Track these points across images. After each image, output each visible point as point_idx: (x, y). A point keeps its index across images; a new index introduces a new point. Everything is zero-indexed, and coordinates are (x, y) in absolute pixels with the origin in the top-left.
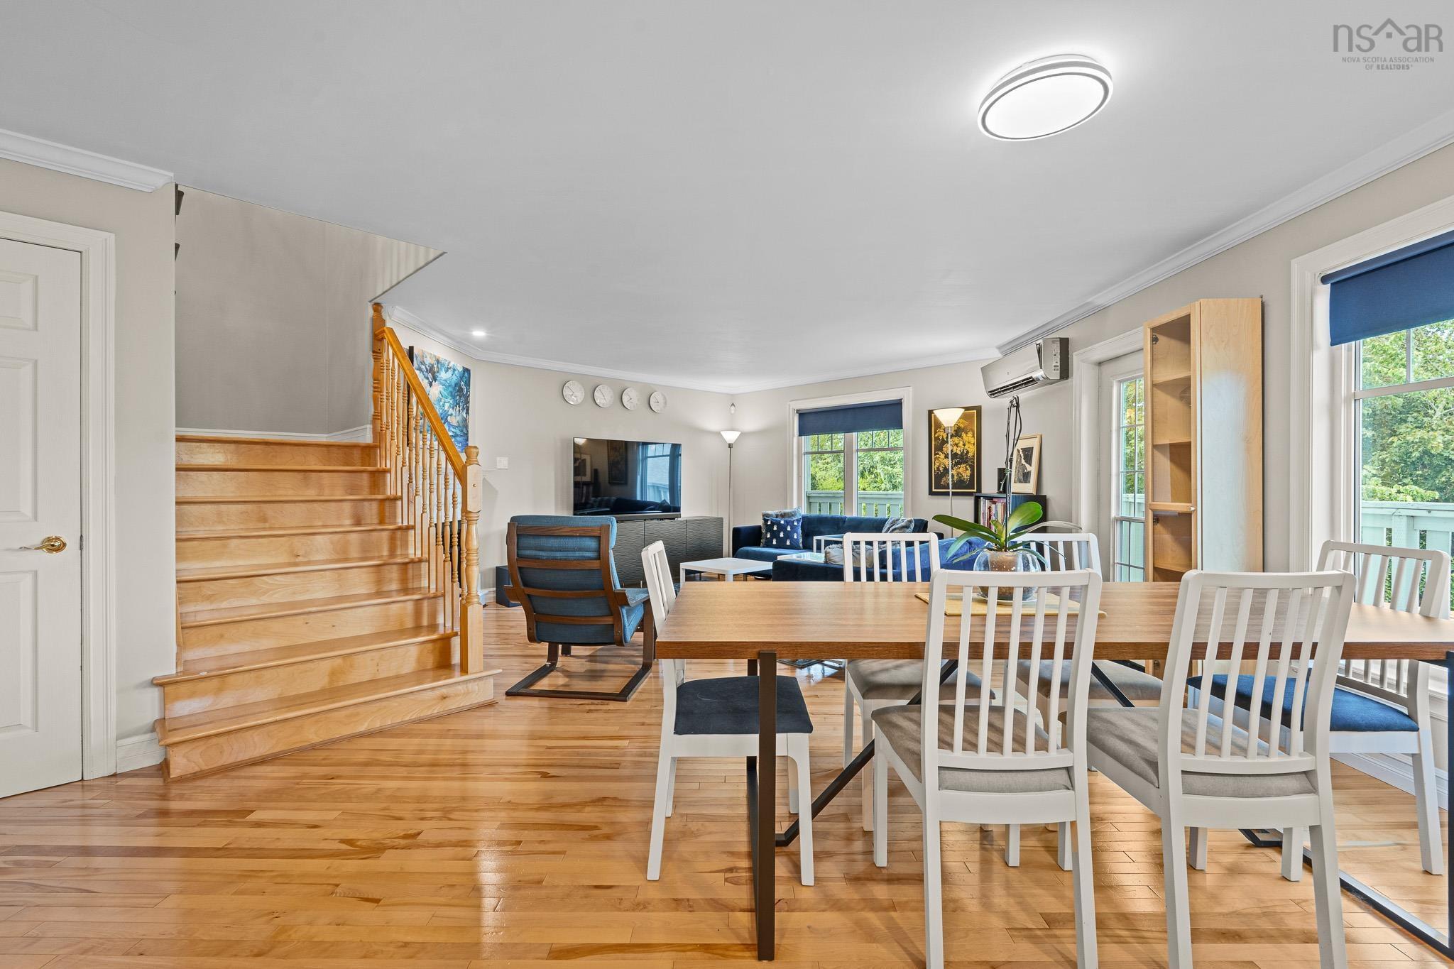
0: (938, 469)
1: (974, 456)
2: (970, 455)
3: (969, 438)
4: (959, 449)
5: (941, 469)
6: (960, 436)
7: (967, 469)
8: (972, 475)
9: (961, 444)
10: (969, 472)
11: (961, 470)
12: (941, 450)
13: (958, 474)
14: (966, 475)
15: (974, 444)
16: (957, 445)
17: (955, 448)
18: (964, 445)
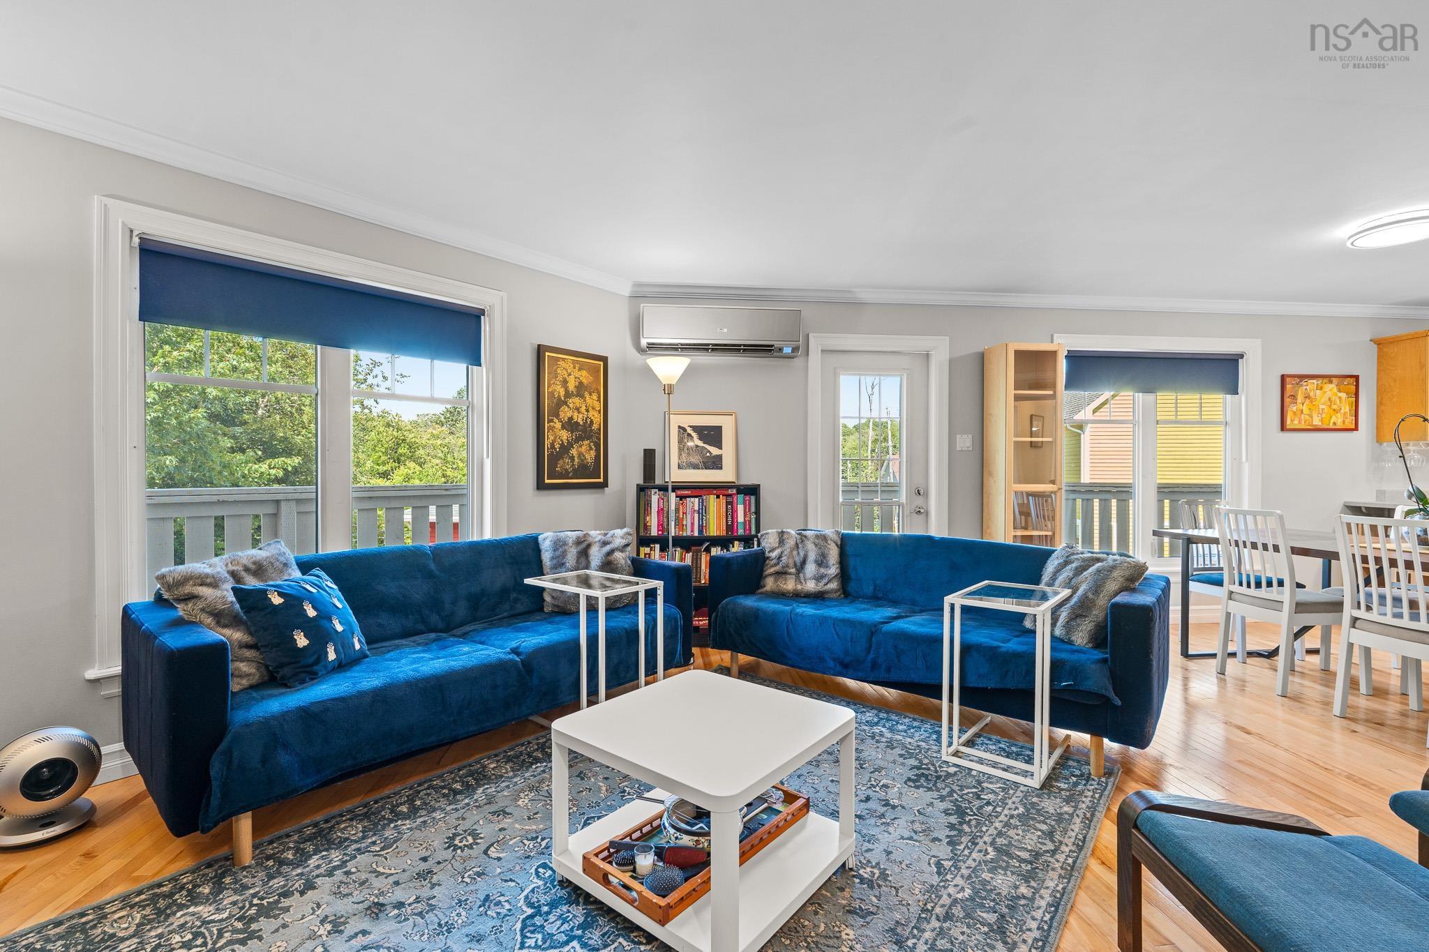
0: (552, 445)
1: (599, 429)
2: (595, 427)
3: (592, 400)
4: (581, 416)
5: (557, 446)
6: (582, 396)
7: (591, 449)
8: (597, 457)
9: (583, 409)
10: (593, 453)
11: (583, 449)
12: (557, 416)
13: (580, 454)
14: (590, 457)
15: (599, 411)
16: (578, 409)
17: (576, 414)
18: (587, 411)
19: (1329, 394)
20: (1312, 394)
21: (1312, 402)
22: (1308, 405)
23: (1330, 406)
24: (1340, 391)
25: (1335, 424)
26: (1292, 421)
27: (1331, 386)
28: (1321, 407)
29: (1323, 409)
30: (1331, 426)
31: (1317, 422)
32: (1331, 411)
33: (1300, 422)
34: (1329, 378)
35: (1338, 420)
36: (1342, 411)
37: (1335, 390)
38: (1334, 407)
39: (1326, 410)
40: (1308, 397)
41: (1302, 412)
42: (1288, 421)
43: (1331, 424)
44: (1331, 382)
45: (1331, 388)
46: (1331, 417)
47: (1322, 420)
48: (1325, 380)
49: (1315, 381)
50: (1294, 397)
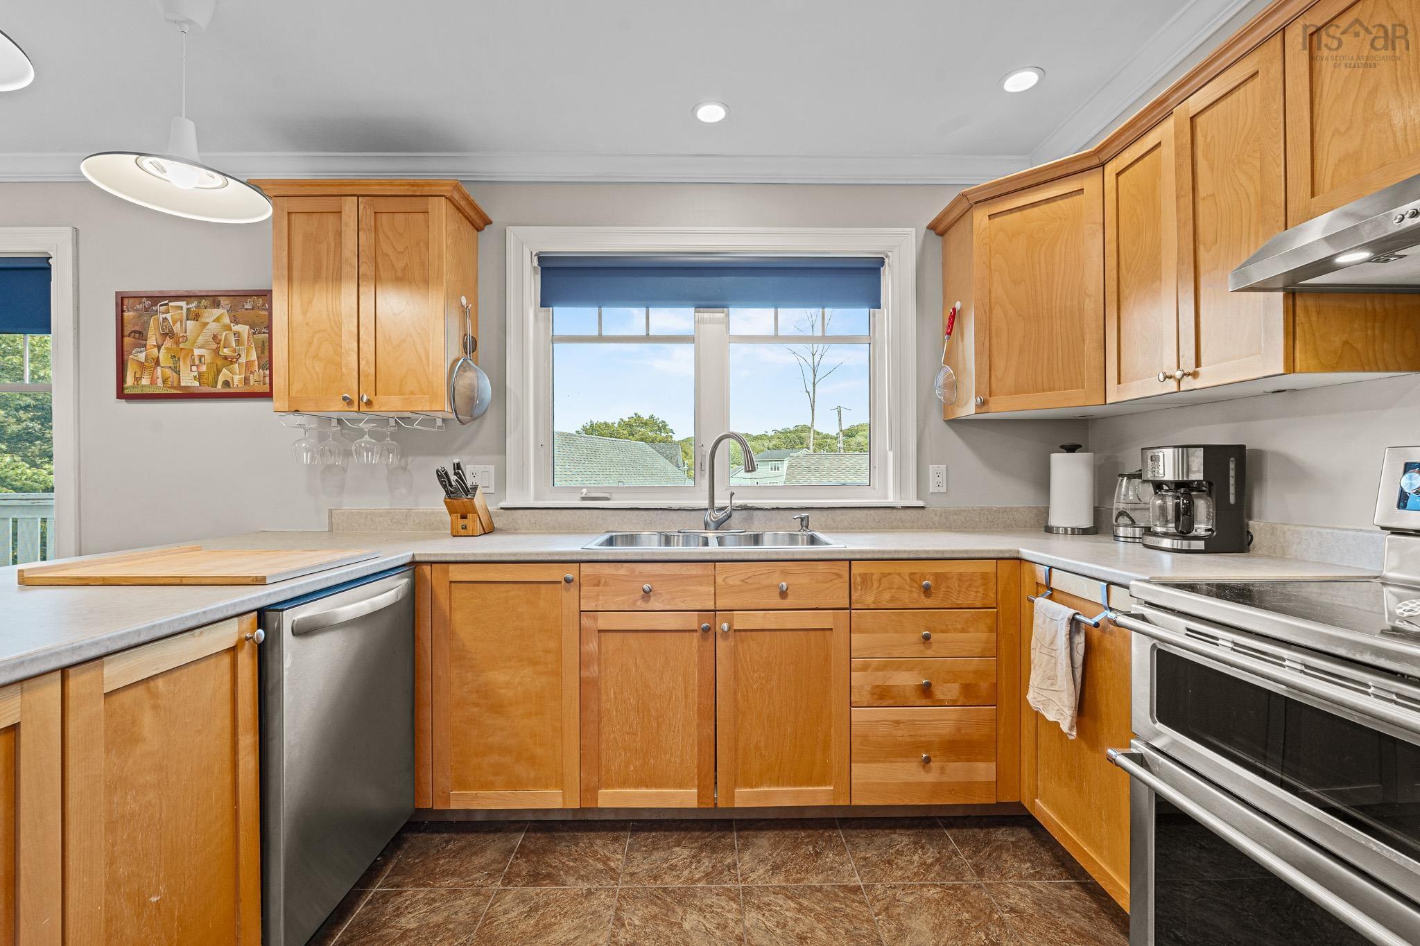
19: (213, 327)
20: (177, 328)
21: (177, 343)
22: (168, 349)
23: (216, 351)
24: (236, 321)
25: (226, 383)
26: (137, 379)
27: (216, 312)
28: (197, 352)
29: (201, 357)
30: (219, 388)
31: (188, 380)
32: (220, 362)
33: (153, 382)
34: (214, 299)
35: (236, 378)
36: (243, 360)
37: (227, 320)
38: (226, 351)
39: (208, 358)
40: (168, 333)
41: (157, 363)
42: (130, 381)
43: (219, 386)
44: (217, 305)
45: (215, 317)
46: (219, 371)
47: (200, 377)
48: (204, 302)
49: (183, 304)
50: (141, 335)
